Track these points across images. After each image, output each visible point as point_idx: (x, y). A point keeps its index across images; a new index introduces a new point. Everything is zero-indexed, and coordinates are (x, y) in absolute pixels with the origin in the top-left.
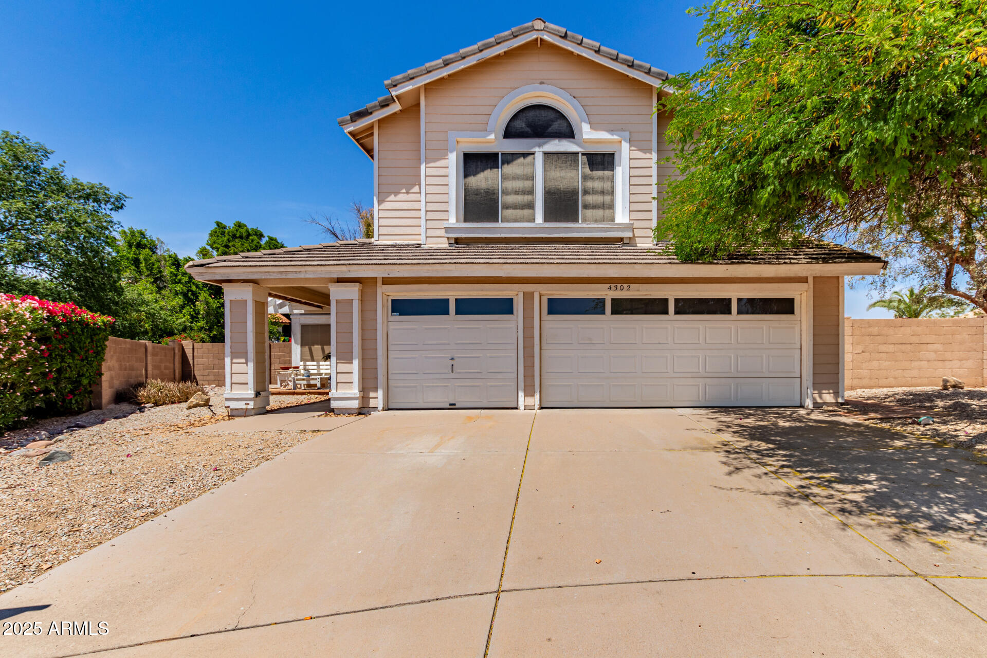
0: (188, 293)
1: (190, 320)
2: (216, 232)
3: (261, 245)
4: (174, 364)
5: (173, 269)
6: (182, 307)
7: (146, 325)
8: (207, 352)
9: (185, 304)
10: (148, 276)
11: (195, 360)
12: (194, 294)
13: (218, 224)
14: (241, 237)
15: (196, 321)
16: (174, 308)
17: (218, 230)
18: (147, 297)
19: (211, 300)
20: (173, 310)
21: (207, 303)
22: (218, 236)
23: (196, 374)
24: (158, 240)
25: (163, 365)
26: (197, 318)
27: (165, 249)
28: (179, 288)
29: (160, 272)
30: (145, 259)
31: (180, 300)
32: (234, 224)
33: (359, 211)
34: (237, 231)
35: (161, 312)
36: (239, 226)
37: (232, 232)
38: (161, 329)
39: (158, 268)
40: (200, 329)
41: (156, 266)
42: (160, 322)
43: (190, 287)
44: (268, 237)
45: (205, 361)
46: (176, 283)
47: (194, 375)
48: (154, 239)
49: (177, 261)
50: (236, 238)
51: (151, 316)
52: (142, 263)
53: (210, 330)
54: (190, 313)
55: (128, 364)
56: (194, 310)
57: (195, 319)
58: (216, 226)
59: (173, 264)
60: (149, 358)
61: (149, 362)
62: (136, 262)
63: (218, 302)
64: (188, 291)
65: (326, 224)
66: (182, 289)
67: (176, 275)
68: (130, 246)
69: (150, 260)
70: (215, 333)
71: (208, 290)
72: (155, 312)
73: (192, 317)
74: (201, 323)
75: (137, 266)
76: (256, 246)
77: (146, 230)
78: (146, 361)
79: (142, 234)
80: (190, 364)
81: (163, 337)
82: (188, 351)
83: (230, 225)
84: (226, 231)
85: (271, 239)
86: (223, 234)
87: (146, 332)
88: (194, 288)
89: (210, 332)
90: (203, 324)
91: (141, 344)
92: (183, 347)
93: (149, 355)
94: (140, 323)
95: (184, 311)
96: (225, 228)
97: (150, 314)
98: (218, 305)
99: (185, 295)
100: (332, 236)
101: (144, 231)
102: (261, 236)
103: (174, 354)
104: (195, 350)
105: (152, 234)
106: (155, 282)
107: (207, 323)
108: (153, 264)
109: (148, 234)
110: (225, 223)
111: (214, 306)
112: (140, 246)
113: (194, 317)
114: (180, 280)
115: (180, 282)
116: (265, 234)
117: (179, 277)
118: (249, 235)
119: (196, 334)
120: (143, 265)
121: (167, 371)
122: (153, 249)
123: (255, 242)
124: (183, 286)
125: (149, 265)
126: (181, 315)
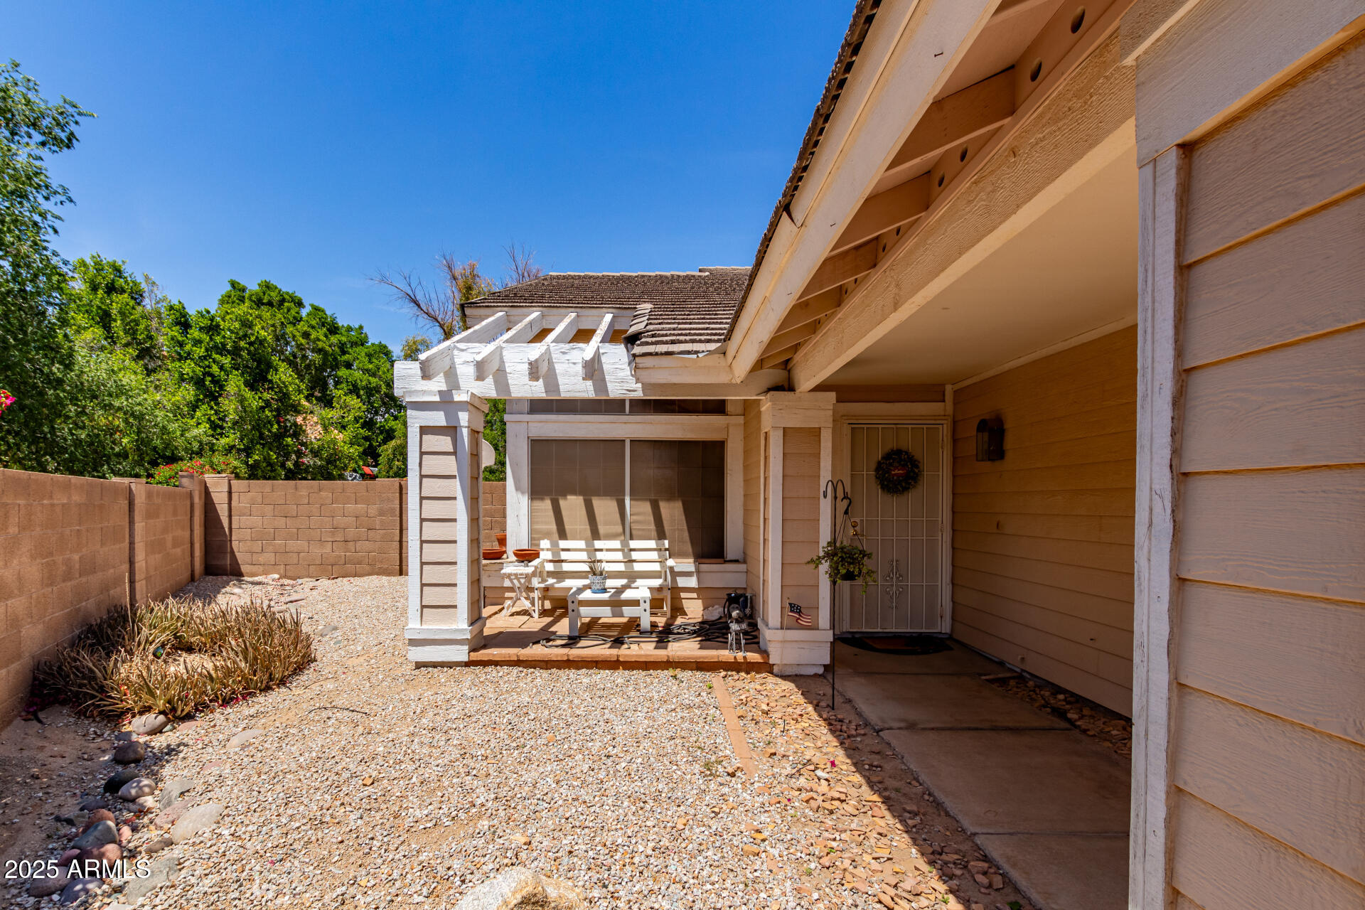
0: (203, 380)
1: (210, 432)
2: (229, 297)
3: (301, 318)
4: (192, 531)
5: (176, 332)
6: (194, 407)
7: (125, 441)
8: (260, 500)
9: (198, 400)
10: (127, 345)
11: (234, 519)
12: (216, 381)
13: (234, 285)
14: (270, 304)
15: (221, 434)
16: (179, 408)
17: (233, 293)
18: (128, 379)
19: (248, 394)
20: (176, 410)
21: (242, 400)
22: (233, 302)
23: (236, 550)
24: (147, 278)
25: (169, 538)
26: (222, 428)
27: (160, 296)
28: (188, 368)
29: (151, 338)
30: (121, 313)
31: (188, 393)
32: (259, 285)
33: (450, 268)
34: (264, 294)
35: (157, 412)
36: (268, 287)
37: (257, 294)
38: (155, 448)
39: (146, 328)
40: (230, 449)
41: (142, 327)
42: (154, 433)
43: (209, 367)
44: (312, 306)
45: (256, 520)
46: (181, 358)
47: (232, 552)
48: (140, 279)
49: (184, 316)
50: (263, 304)
51: (137, 418)
52: (115, 320)
53: (248, 451)
54: (209, 419)
55: (76, 557)
56: (217, 413)
57: (219, 431)
58: (229, 288)
59: (178, 323)
60: (139, 526)
61: (138, 538)
62: (105, 319)
63: (260, 398)
64: (204, 374)
65: (403, 285)
66: (193, 371)
67: (181, 345)
68: (94, 288)
69: (131, 314)
70: (257, 457)
71: (242, 375)
72: (145, 411)
73: (214, 426)
74: (231, 438)
75: (107, 327)
76: (294, 318)
77: (124, 262)
78: (132, 535)
79: (118, 271)
80: (223, 528)
81: (157, 465)
82: (219, 498)
83: (253, 286)
84: (247, 295)
85: (316, 309)
86: (242, 300)
87: (124, 455)
88: (215, 369)
89: (248, 456)
90: (234, 440)
91: (115, 489)
92: (206, 488)
93: (137, 517)
94: (111, 435)
95: (198, 414)
96: (244, 290)
97: (133, 415)
98: (261, 404)
99: (199, 383)
100: (412, 304)
101: (119, 263)
102: (300, 304)
103: (192, 505)
104: (235, 496)
105: (135, 271)
106: (139, 357)
107: (242, 440)
108: (137, 323)
109: (128, 270)
110: (243, 282)
111: (255, 405)
112: (111, 289)
113: (217, 428)
114: (189, 354)
115: (189, 355)
116: (306, 302)
117: (188, 347)
118: (283, 301)
119: (222, 459)
120: (117, 325)
121: (178, 551)
122: (137, 296)
123: (293, 312)
124: (196, 364)
125: (128, 324)
126: (193, 422)
